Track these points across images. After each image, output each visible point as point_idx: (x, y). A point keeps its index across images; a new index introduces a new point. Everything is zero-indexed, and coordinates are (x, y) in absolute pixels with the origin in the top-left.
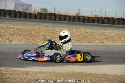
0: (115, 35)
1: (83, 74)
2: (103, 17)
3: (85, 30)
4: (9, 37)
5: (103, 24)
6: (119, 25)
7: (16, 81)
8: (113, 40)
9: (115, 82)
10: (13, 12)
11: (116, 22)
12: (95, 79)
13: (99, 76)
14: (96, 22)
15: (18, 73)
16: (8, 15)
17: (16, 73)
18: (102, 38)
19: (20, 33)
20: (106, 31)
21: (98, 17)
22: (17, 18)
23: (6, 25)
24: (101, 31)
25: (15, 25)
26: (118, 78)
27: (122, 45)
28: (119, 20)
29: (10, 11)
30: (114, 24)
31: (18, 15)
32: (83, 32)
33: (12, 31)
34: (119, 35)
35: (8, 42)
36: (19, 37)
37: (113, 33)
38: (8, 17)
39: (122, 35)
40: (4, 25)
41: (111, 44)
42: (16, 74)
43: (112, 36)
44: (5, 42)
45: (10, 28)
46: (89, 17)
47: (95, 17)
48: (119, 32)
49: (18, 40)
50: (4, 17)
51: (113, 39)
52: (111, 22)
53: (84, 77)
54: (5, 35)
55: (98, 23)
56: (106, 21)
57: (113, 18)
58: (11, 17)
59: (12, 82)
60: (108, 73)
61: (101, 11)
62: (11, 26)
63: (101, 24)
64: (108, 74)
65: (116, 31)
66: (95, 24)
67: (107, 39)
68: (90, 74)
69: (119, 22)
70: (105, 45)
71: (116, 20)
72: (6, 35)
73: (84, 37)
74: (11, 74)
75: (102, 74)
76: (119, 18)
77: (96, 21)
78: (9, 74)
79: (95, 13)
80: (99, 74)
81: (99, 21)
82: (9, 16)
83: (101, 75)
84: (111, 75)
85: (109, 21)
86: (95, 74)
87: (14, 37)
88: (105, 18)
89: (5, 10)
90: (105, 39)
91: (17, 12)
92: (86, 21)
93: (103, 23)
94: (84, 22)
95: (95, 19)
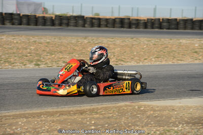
2: (159, 19)
5: (160, 30)
6: (185, 29)
10: (16, 17)
11: (181, 25)
14: (149, 27)
16: (8, 21)
21: (152, 19)
22: (22, 26)
28: (186, 23)
29: (11, 14)
30: (178, 29)
31: (24, 21)
38: (8, 25)
46: (138, 20)
47: (148, 19)
50: (2, 26)
52: (173, 27)
56: (165, 24)
57: (176, 19)
58: (13, 24)
63: (157, 30)
66: (148, 30)
69: (185, 25)
71: (181, 22)
76: (186, 18)
77: (149, 25)
81: (154, 26)
82: (10, 22)
85: (169, 25)
88: (163, 19)
89: (3, 14)
91: (23, 15)
92: (134, 26)
93: (161, 27)
94: (130, 27)
95: (148, 22)
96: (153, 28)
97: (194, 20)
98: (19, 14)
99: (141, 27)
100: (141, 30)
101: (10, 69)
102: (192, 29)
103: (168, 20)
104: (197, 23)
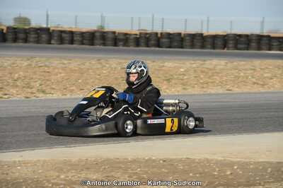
0: (185, 71)
1: (120, 163)
2: (157, 34)
3: (120, 63)
5: (158, 49)
6: (192, 48)
8: (182, 84)
9: (191, 175)
11: (187, 42)
12: (147, 173)
13: (154, 164)
14: (142, 44)
18: (158, 79)
20: (166, 64)
21: (147, 34)
24: (154, 64)
26: (196, 166)
27: (202, 93)
28: (193, 39)
30: (182, 48)
32: (115, 68)
34: (195, 71)
37: (181, 68)
39: (202, 72)
41: (178, 91)
43: (180, 75)
46: (126, 34)
47: (140, 33)
48: (194, 65)
51: (182, 79)
52: (176, 44)
53: (120, 167)
55: (148, 46)
56: (164, 40)
57: (180, 34)
60: (173, 157)
61: (153, 18)
63: (153, 49)
64: (175, 159)
65: (187, 63)
66: (141, 48)
67: (168, 80)
68: (134, 161)
69: (192, 41)
70: (166, 94)
71: (187, 38)
73: (116, 79)
75: (161, 160)
76: (193, 33)
77: (142, 41)
79: (139, 25)
80: (155, 161)
81: (150, 43)
83: (159, 161)
84: (181, 160)
85: (171, 42)
86: (147, 161)
88: (161, 33)
90: (165, 82)
92: (121, 43)
93: (159, 45)
94: (115, 44)
95: (140, 37)
96: (147, 46)
97: (205, 35)
99: (131, 44)
100: (131, 48)
102: (203, 47)
103: (169, 34)
104: (208, 40)
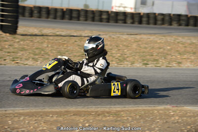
4: (176, 56)
7: (189, 127)
10: (183, 18)
15: (192, 114)
16: (175, 22)
17: (189, 114)
19: (194, 50)
22: (190, 27)
23: (173, 39)
25: (186, 38)
29: (179, 16)
31: (192, 22)
33: (181, 48)
35: (175, 65)
36: (193, 58)
38: (175, 25)
40: (169, 39)
42: (189, 116)
44: (170, 66)
45: (178, 42)
49: (191, 62)
50: (169, 27)
54: (170, 54)
58: (180, 25)
59: (183, 128)
62: (180, 39)
72: (173, 54)
74: (181, 117)
78: (177, 115)
82: (177, 23)
87: (185, 56)
89: (172, 15)
91: (191, 17)
98: (187, 16)
101: (114, 67)
